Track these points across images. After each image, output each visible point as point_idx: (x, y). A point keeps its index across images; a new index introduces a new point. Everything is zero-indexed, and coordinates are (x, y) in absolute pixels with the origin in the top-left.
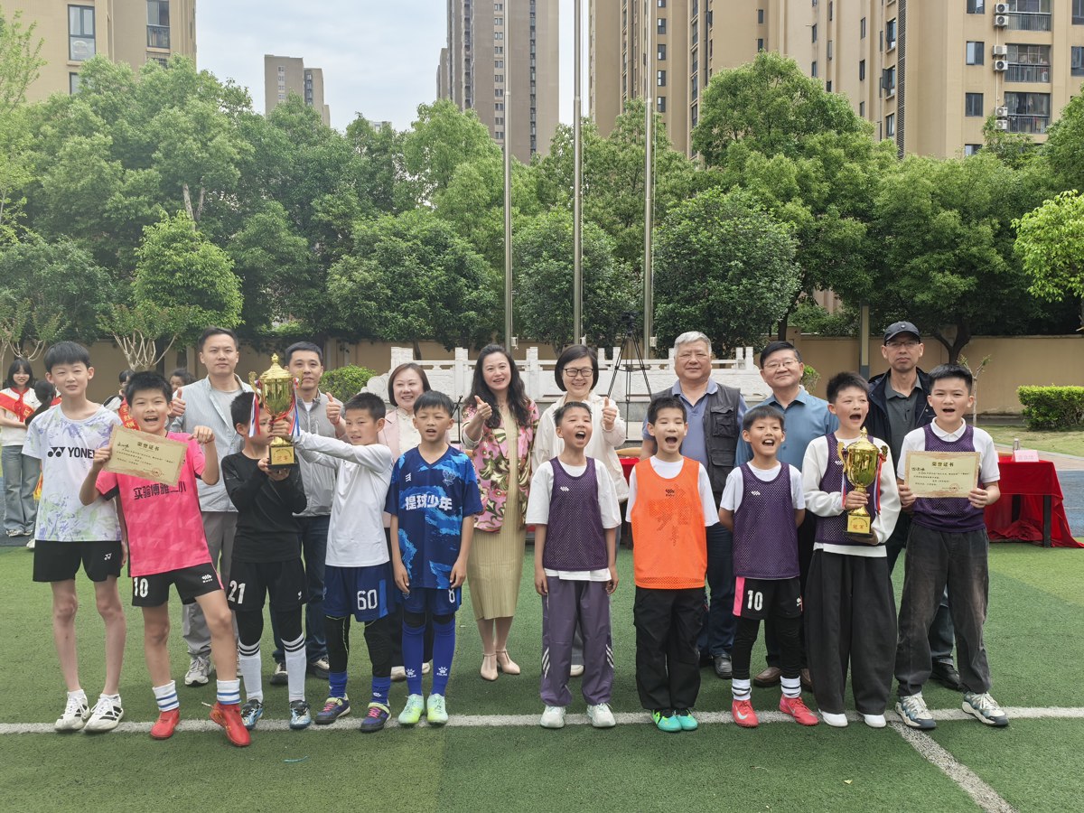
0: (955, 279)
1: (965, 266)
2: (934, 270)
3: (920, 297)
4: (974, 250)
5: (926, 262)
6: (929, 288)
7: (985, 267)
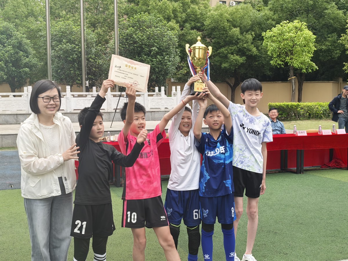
0: (238, 57)
1: (241, 52)
2: (229, 53)
3: (224, 65)
4: (245, 45)
5: (226, 50)
6: (227, 61)
7: (250, 53)
